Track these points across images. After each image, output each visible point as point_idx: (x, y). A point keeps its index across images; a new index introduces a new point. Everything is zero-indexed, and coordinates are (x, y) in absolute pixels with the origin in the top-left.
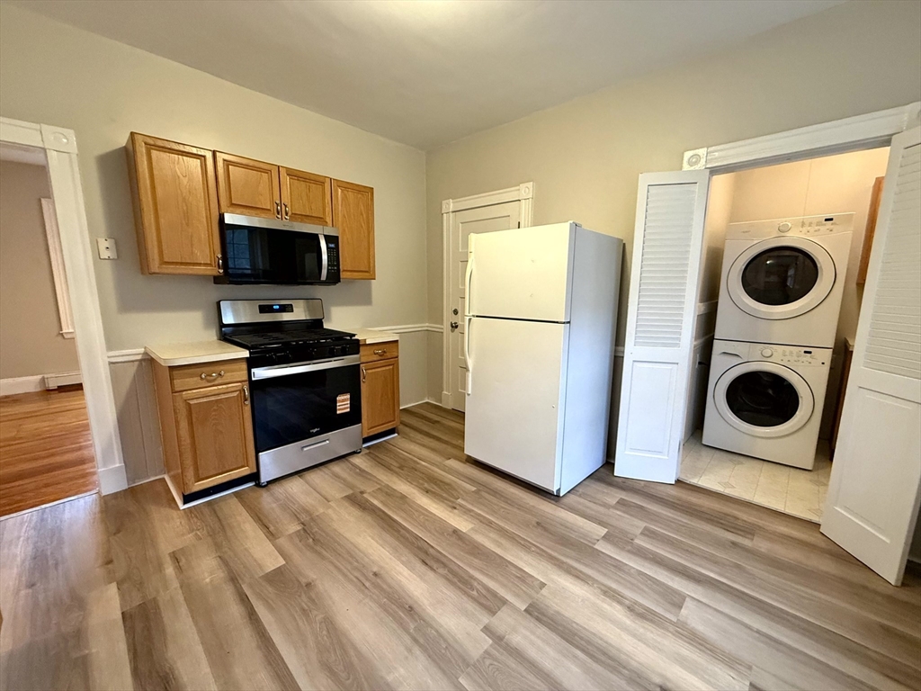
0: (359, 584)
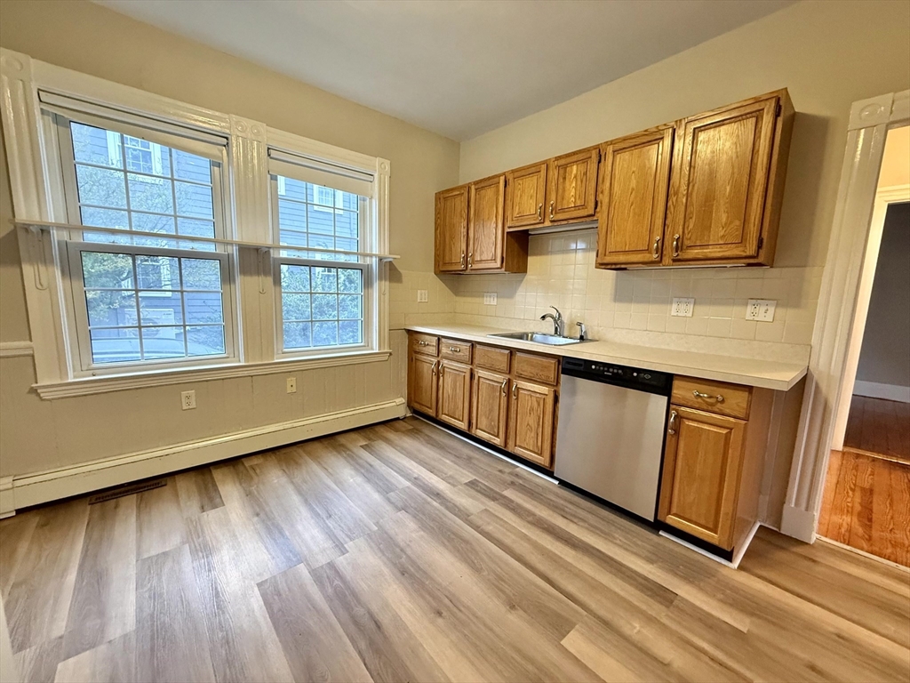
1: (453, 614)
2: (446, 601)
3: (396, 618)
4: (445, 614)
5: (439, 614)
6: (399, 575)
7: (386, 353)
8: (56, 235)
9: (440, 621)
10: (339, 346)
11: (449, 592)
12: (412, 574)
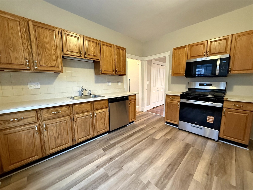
0: (156, 152)
3: (167, 161)
11: (154, 153)
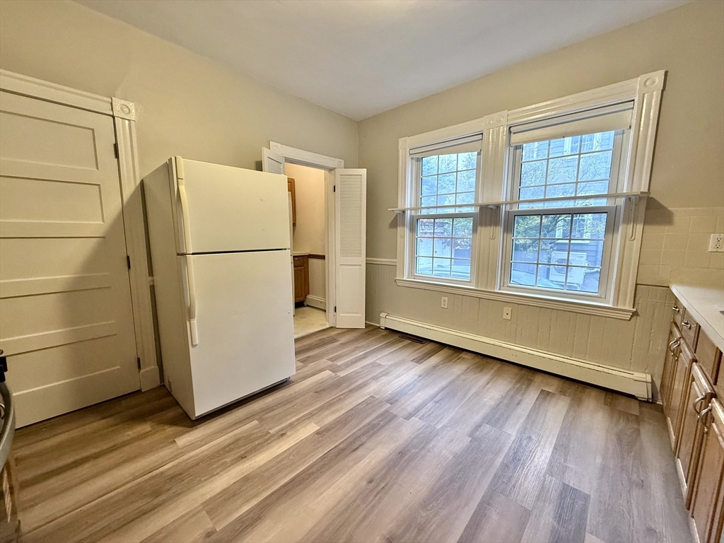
0: (383, 491)
1: (372, 491)
2: (383, 485)
3: (363, 457)
4: (371, 485)
5: (370, 482)
6: (398, 451)
7: (629, 311)
8: (408, 213)
9: (364, 483)
10: (565, 291)
11: (392, 486)
12: (402, 459)
